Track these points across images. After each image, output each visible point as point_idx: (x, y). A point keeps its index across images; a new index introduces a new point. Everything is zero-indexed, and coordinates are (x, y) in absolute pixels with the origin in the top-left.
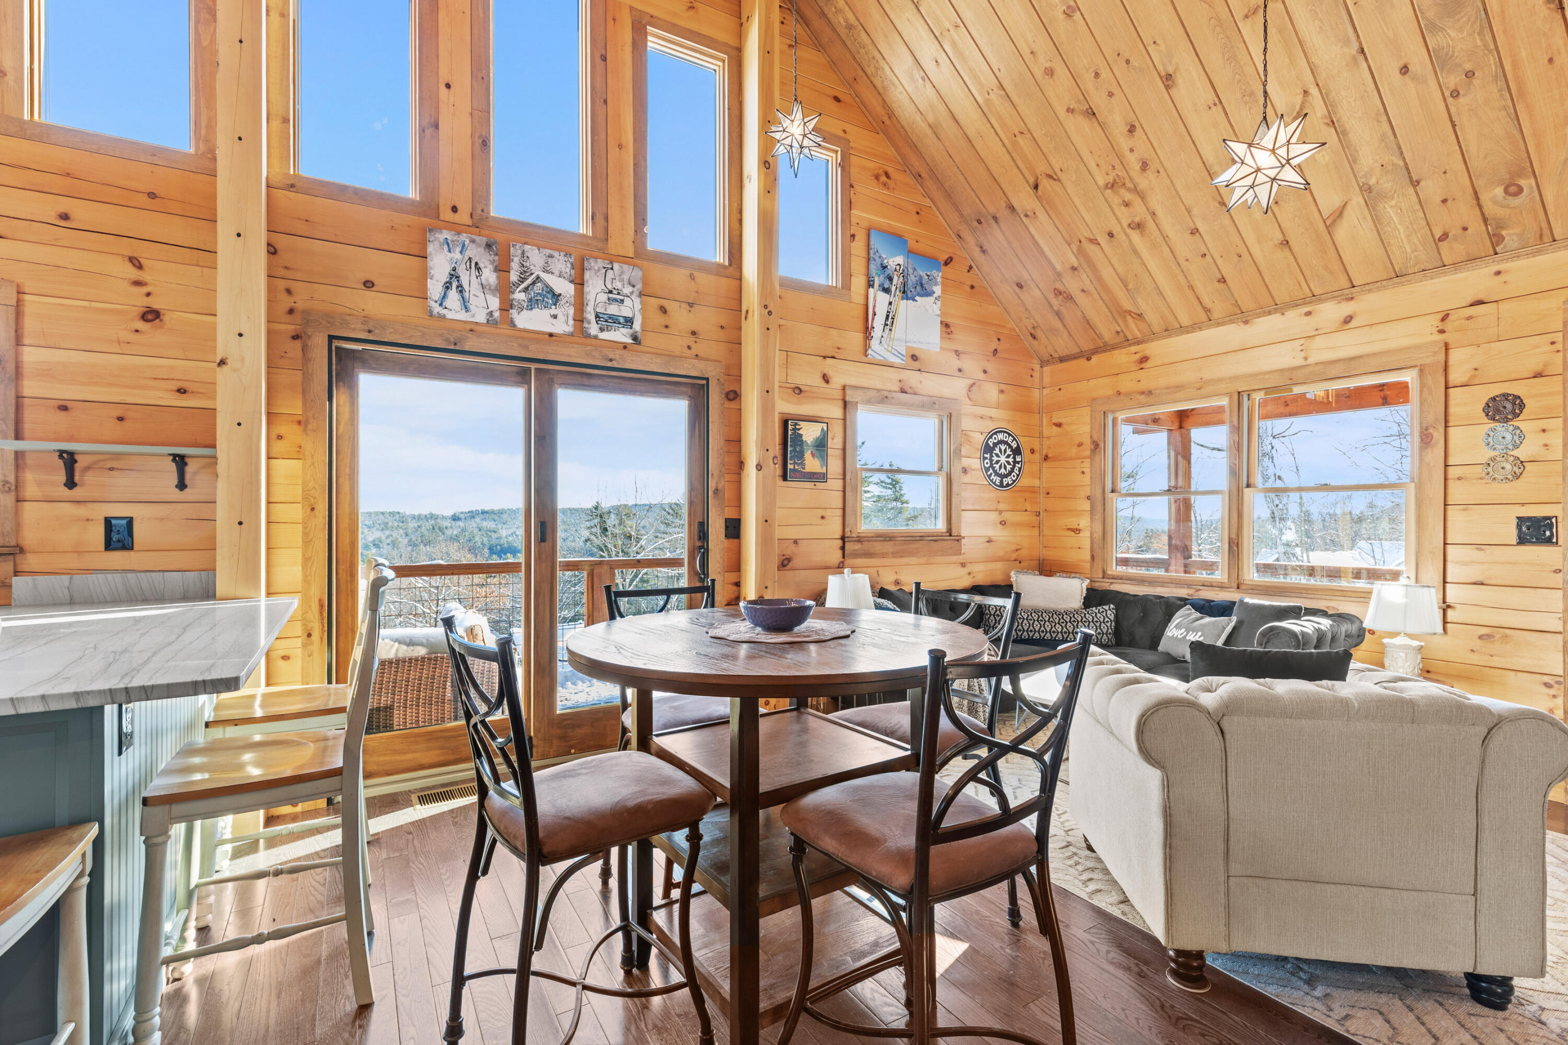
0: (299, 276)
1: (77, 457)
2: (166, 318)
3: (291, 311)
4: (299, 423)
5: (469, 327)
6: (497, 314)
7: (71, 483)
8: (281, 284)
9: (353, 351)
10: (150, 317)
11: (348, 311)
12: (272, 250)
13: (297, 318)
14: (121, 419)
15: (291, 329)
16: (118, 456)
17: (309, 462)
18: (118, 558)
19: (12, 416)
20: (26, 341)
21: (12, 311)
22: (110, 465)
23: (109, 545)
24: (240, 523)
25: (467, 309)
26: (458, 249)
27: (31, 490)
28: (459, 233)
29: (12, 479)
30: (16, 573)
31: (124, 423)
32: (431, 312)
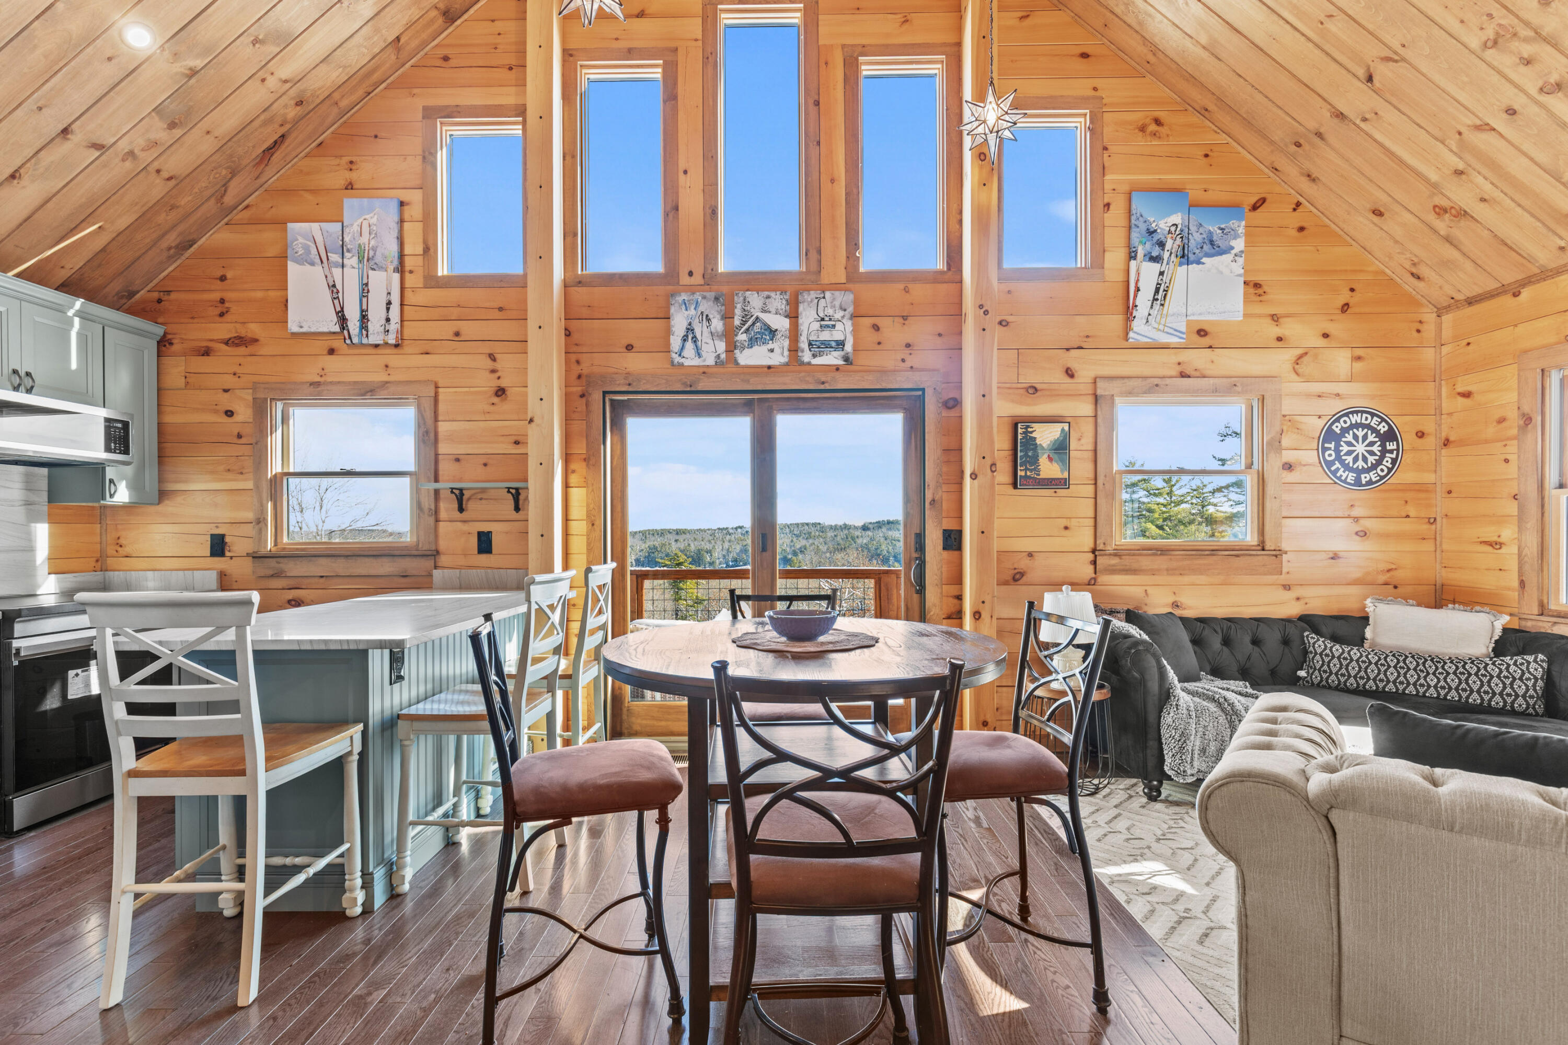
0: (584, 349)
1: (464, 492)
2: (508, 393)
3: (579, 377)
4: (585, 460)
5: (701, 370)
6: (723, 356)
7: (461, 509)
8: (573, 357)
9: (623, 401)
10: (500, 393)
11: (616, 370)
12: (568, 333)
13: (584, 379)
14: (485, 465)
15: (578, 390)
16: (484, 490)
17: (590, 489)
18: (484, 557)
19: (433, 467)
20: (440, 418)
21: (432, 399)
22: (479, 496)
23: (481, 551)
24: (542, 536)
25: (699, 355)
26: (693, 307)
27: (443, 515)
28: (693, 293)
29: (433, 507)
30: (436, 567)
31: (488, 468)
32: (672, 362)
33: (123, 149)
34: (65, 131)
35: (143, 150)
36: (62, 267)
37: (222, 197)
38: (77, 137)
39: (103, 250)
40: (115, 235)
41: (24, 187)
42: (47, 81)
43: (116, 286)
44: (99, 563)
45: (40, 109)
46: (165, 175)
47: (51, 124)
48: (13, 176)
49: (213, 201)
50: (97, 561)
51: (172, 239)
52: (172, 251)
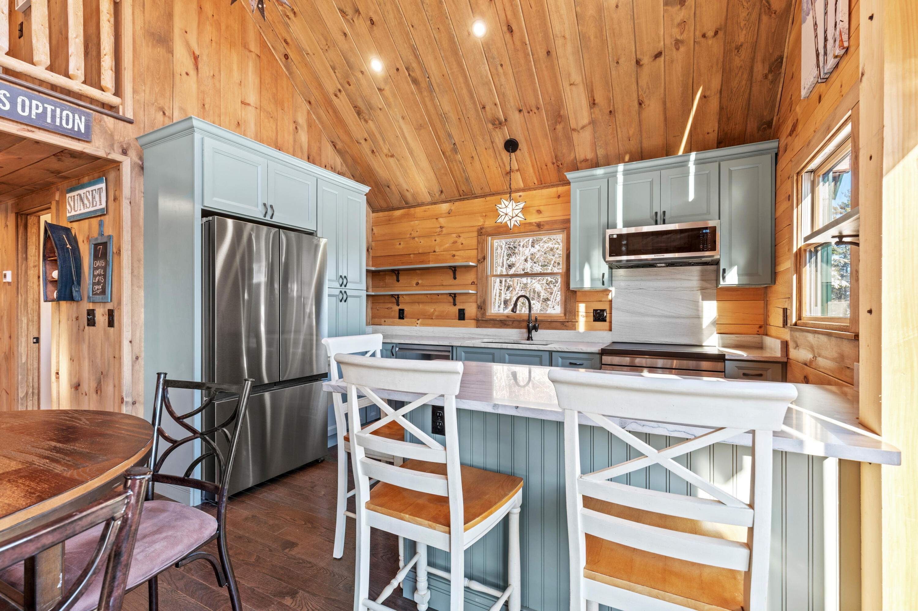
33: (671, 44)
34: (638, 62)
35: (681, 34)
36: (708, 133)
37: (769, 9)
38: (646, 60)
39: (721, 108)
40: (718, 95)
41: (649, 105)
42: (608, 47)
43: (752, 126)
44: (762, 329)
45: (618, 63)
46: (711, 34)
47: (627, 65)
48: (640, 104)
49: (765, 18)
50: (760, 327)
51: (760, 69)
52: (770, 77)
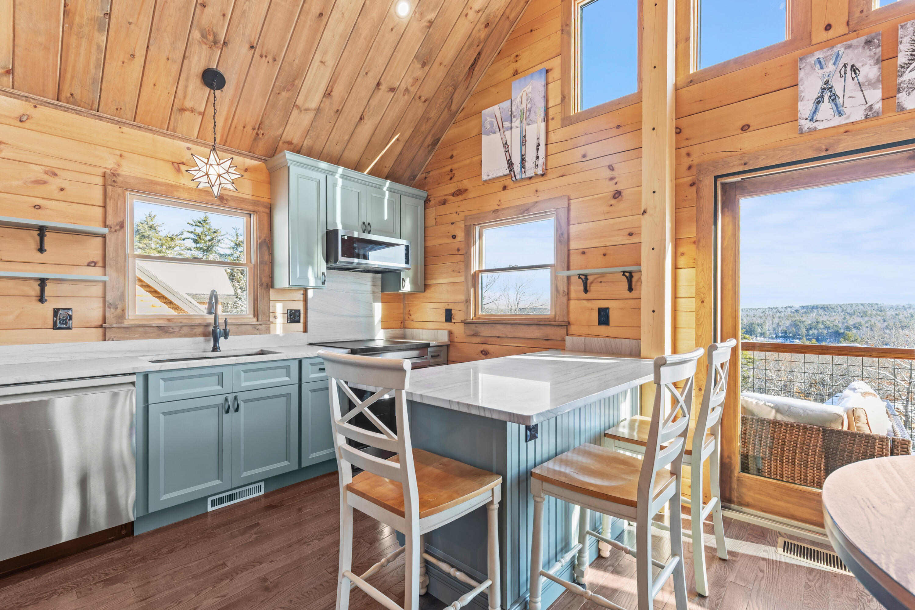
0: (695, 142)
1: (588, 277)
2: (623, 194)
3: (690, 168)
4: (695, 242)
5: (843, 130)
6: (878, 106)
7: (586, 291)
8: (684, 151)
9: (735, 183)
10: (617, 196)
11: (729, 154)
12: (679, 131)
13: (694, 170)
14: (605, 255)
15: (689, 179)
16: (603, 275)
17: (700, 269)
18: (603, 328)
19: (566, 260)
20: (571, 222)
21: (566, 209)
22: (600, 280)
23: (601, 323)
24: (654, 311)
25: (840, 114)
26: (832, 62)
27: (573, 295)
28: (832, 47)
29: (566, 290)
30: (568, 335)
31: (606, 257)
32: (801, 130)
33: (403, 88)
34: (378, 84)
35: (412, 86)
36: (385, 167)
37: (450, 106)
38: (383, 87)
39: (400, 154)
40: (405, 143)
41: (366, 124)
42: (368, 55)
43: (408, 174)
44: (402, 324)
45: (367, 73)
46: (423, 99)
47: (371, 82)
48: (361, 119)
49: (446, 110)
50: (401, 323)
51: (429, 140)
52: (430, 147)
